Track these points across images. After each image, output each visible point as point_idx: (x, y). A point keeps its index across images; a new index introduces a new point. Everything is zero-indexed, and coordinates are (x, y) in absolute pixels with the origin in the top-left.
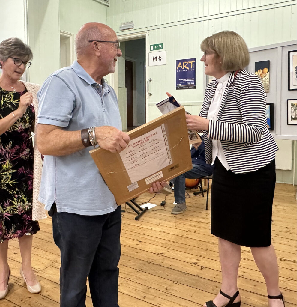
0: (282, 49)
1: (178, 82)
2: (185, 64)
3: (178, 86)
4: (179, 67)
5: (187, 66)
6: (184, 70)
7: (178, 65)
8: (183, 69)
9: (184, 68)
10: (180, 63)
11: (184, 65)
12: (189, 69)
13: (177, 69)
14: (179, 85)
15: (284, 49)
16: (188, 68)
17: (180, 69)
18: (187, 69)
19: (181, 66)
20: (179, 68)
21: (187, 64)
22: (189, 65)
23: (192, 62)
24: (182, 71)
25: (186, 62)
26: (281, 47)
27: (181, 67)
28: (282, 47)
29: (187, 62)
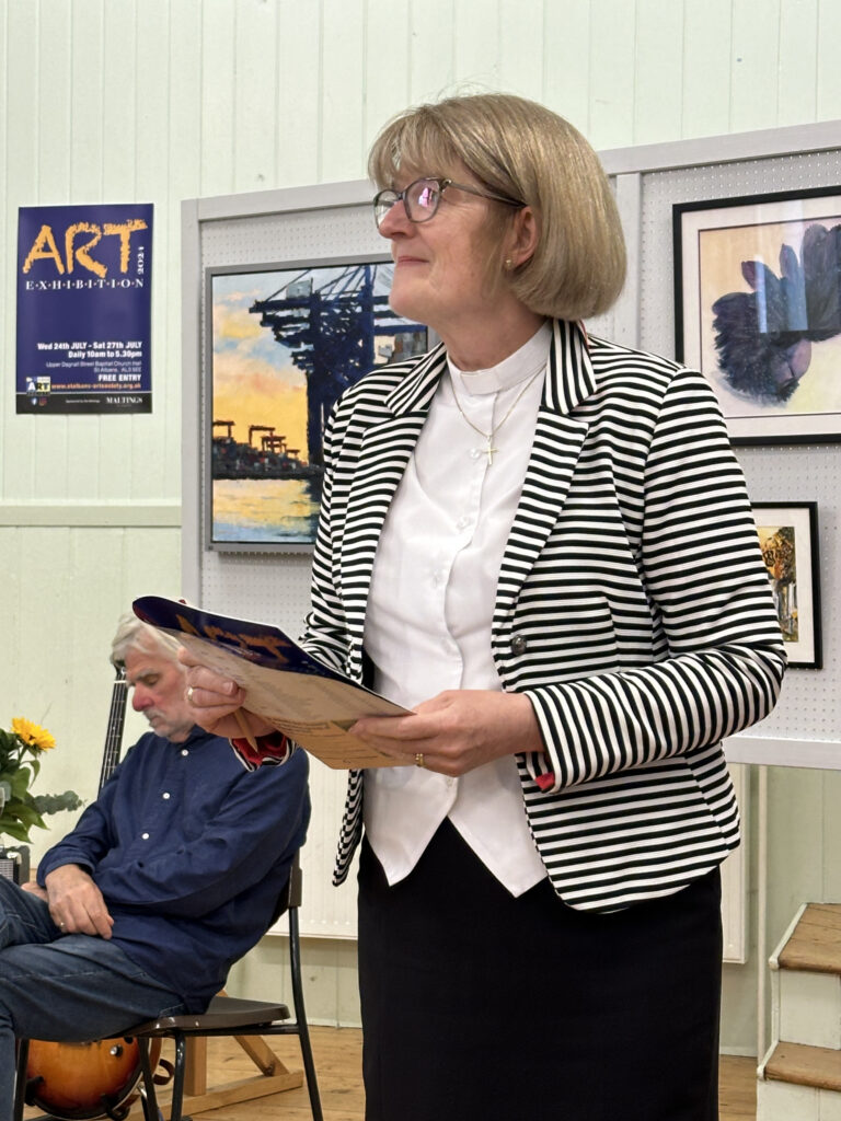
0: (642, 185)
1: (28, 363)
2: (81, 240)
3: (32, 387)
4: (35, 254)
5: (93, 254)
6: (73, 278)
7: (32, 243)
8: (64, 278)
9: (70, 269)
10: (46, 233)
11: (75, 248)
12: (108, 277)
13: (26, 269)
14: (38, 386)
15: (653, 184)
16: (99, 270)
17: (45, 269)
18: (94, 277)
19: (55, 254)
20: (37, 262)
21: (94, 242)
22: (106, 251)
23: (124, 231)
24: (58, 285)
25: (83, 227)
26: (637, 176)
27: (52, 260)
28: (643, 174)
29: (94, 229)
